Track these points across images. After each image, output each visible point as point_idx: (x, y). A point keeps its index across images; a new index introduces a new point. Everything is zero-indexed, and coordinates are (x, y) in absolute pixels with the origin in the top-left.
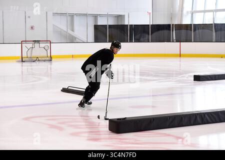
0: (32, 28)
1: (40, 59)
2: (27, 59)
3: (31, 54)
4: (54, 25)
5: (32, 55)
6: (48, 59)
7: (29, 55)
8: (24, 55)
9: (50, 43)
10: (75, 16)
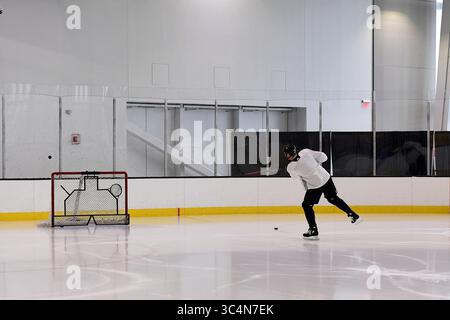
0: (75, 140)
1: (97, 219)
2: (64, 220)
3: (77, 206)
4: (128, 132)
5: (79, 209)
6: (118, 218)
7: (70, 210)
8: (59, 209)
9: (126, 178)
10: (182, 110)
